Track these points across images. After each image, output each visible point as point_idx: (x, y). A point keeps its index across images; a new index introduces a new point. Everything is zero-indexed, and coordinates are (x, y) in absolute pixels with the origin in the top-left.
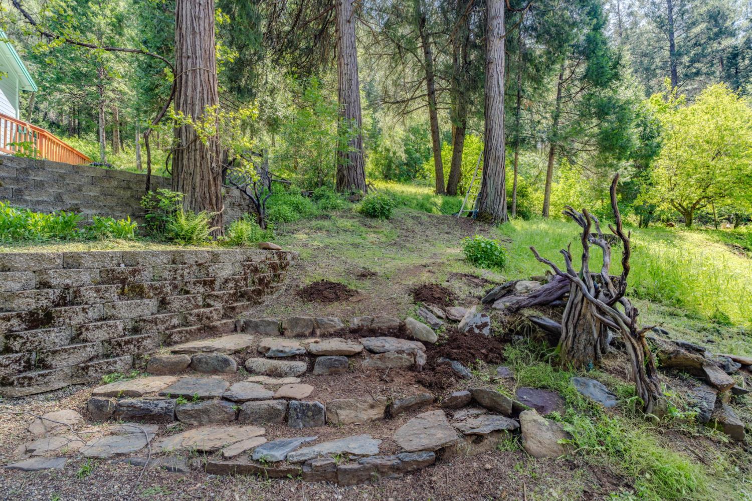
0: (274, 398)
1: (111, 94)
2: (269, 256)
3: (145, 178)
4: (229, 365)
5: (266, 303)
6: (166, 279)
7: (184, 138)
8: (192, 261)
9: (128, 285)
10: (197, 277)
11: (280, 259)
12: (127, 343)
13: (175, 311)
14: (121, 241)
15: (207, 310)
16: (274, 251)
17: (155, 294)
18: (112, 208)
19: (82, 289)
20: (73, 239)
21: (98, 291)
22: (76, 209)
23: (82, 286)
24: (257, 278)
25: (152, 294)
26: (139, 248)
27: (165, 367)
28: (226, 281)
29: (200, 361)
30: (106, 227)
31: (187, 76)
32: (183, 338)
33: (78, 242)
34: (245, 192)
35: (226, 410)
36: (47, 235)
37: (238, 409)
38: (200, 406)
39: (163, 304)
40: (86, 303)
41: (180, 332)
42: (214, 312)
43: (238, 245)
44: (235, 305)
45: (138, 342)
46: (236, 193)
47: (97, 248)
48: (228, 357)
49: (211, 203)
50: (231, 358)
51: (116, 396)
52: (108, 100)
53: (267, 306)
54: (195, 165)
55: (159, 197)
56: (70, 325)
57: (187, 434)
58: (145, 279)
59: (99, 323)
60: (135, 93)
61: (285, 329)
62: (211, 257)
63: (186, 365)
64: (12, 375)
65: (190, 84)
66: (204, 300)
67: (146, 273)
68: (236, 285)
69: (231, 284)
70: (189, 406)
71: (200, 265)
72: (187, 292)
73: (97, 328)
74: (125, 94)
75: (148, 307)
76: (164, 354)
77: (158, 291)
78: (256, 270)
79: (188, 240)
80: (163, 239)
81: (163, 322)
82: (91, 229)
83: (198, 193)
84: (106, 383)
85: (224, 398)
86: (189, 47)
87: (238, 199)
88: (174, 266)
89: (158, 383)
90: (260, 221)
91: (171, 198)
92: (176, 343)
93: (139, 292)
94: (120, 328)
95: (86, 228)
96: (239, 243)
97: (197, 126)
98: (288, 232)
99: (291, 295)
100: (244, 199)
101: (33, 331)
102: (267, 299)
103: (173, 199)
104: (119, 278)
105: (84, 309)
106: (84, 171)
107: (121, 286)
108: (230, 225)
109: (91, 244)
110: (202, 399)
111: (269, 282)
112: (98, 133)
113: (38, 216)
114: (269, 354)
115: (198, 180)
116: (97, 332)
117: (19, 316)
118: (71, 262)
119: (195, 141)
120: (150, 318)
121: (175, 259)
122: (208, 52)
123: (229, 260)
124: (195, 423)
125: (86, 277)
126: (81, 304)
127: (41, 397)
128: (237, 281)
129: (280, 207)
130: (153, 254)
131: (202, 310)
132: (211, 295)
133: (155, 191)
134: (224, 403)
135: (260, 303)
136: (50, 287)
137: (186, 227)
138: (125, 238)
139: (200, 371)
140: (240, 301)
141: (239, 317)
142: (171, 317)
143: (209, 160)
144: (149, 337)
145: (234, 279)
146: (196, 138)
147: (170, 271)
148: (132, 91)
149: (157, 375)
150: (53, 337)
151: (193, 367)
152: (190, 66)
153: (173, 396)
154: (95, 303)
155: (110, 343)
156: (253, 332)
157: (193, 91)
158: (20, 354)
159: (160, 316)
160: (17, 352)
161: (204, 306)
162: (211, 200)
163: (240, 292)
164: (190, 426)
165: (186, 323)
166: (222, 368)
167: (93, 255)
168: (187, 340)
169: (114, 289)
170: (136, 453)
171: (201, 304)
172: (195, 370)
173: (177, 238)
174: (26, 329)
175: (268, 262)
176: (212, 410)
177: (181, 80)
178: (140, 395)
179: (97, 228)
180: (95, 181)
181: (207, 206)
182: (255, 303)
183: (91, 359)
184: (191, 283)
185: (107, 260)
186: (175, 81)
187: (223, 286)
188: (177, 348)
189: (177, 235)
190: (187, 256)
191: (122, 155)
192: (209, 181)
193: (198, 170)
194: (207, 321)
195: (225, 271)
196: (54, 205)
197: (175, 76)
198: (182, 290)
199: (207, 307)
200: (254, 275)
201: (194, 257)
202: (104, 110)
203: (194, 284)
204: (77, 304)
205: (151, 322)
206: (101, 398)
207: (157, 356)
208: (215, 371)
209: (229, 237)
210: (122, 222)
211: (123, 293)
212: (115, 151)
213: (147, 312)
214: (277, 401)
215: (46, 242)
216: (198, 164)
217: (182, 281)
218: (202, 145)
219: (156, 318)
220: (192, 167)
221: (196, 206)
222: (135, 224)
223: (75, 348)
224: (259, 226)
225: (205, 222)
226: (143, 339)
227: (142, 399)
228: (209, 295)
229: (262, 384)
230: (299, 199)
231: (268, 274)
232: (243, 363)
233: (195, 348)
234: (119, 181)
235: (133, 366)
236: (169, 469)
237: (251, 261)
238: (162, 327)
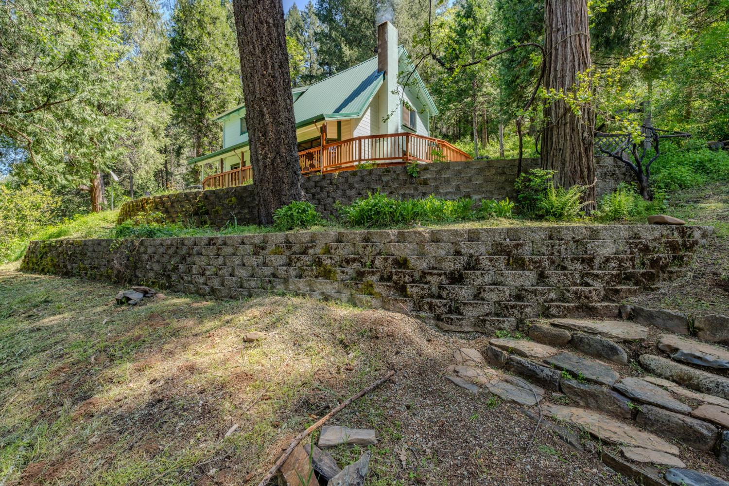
0: (690, 415)
1: (481, 99)
2: (665, 233)
3: (517, 163)
4: (618, 354)
5: (662, 291)
6: (544, 254)
7: (553, 115)
8: (569, 238)
9: (513, 257)
10: (574, 254)
11: (683, 237)
12: (513, 307)
13: (552, 286)
14: (502, 219)
15: (585, 289)
16: (674, 227)
17: (534, 268)
18: (491, 192)
19: (481, 258)
20: (469, 220)
21: (491, 260)
22: (468, 196)
23: (480, 255)
24: (648, 259)
25: (532, 267)
26: (517, 224)
27: (546, 337)
28: (608, 260)
29: (581, 340)
30: (491, 208)
31: (557, 50)
32: (561, 313)
33: (473, 221)
34: (621, 159)
35: (619, 403)
36: (454, 216)
37: (635, 408)
38: (586, 387)
39: (542, 277)
40: (483, 270)
41: (558, 307)
42: (594, 292)
43: (615, 219)
44: (619, 287)
45: (521, 309)
46: (608, 161)
47: (486, 225)
48: (616, 345)
49: (582, 177)
50: (620, 347)
51: (507, 351)
52: (479, 105)
53: (664, 294)
54: (565, 140)
55: (531, 177)
56: (473, 285)
57: (574, 410)
58: (526, 252)
59: (493, 287)
60: (498, 90)
61: (700, 329)
62: (589, 233)
63: (566, 341)
64: (442, 314)
65: (560, 57)
66: (582, 278)
67: (526, 247)
68: (620, 266)
69: (613, 264)
70: (574, 383)
71: (577, 241)
72: (564, 268)
73: (491, 290)
74: (491, 95)
75: (528, 278)
76: (544, 324)
77: (537, 264)
78: (646, 249)
79: (559, 216)
80: (534, 216)
81: (542, 295)
82: (480, 211)
83: (567, 169)
84: (498, 337)
85: (614, 389)
86: (559, 19)
87: (611, 168)
88: (551, 241)
89: (540, 350)
90: (641, 191)
91: (542, 176)
92: (554, 316)
93: (520, 264)
94: (507, 293)
95: (476, 210)
96: (616, 216)
97: (569, 98)
98: (688, 202)
99: (705, 285)
100: (619, 167)
101: (453, 286)
102: (663, 287)
103: (545, 177)
104: (505, 251)
105: (482, 274)
106: (473, 165)
107: (507, 257)
108: (602, 198)
109: (482, 222)
110: (589, 381)
111: (666, 265)
112: (472, 134)
113: (449, 203)
114: (676, 355)
115: (568, 155)
116: (491, 294)
117: (445, 274)
118: (473, 237)
119: (565, 114)
120: (531, 288)
121: (551, 235)
122: (579, 14)
123: (611, 237)
124: (582, 403)
125: (483, 249)
126: (480, 269)
127: (458, 335)
128: (621, 261)
129: (673, 170)
130: (532, 230)
131: (580, 288)
132: (590, 273)
133: (526, 172)
134: (616, 395)
135: (653, 290)
136: (461, 255)
137: (556, 204)
138: (505, 217)
139: (582, 351)
140: (624, 284)
141: (624, 302)
142: (549, 291)
143: (580, 131)
144: (530, 305)
145: (617, 259)
146: (567, 110)
147: (548, 246)
148: (496, 90)
149: (538, 342)
150: (464, 293)
151: (574, 344)
152: (559, 38)
153: (558, 368)
154: (489, 270)
155: (500, 305)
156: (645, 323)
157: (563, 64)
158: (446, 301)
159: (540, 288)
160: (444, 299)
161: (581, 285)
162: (582, 172)
163: (625, 273)
164: (576, 404)
165: (563, 299)
166: (607, 354)
167: (487, 231)
168: (565, 316)
169: (502, 259)
170: (529, 407)
171: (578, 281)
172: (576, 348)
173: (547, 215)
174: (449, 284)
175: (664, 240)
176: (601, 397)
177: (551, 57)
178: (527, 357)
179: (485, 210)
180: (480, 171)
181: (577, 180)
182: (645, 289)
183: (487, 315)
184: (569, 259)
185: (497, 235)
186: (545, 61)
187: (603, 265)
188: (557, 321)
189: (548, 212)
190: (563, 233)
191: (488, 148)
192: (580, 153)
193: (568, 144)
194: (586, 301)
195: (607, 249)
196: (455, 194)
197: (544, 55)
198: (559, 265)
199: (585, 286)
200: (644, 255)
201: (571, 233)
202: (477, 114)
203: (572, 260)
204: (478, 270)
205: (532, 292)
206: (496, 349)
207: (538, 325)
208: (598, 355)
209: (602, 212)
210: (503, 203)
211: (508, 264)
212: (484, 146)
213: (528, 283)
214: (700, 422)
215: (454, 222)
216: (568, 138)
217: (559, 256)
218: (573, 116)
219: (536, 289)
220: (561, 142)
221: (566, 182)
222: (512, 204)
223: (477, 304)
224: (640, 197)
225: (577, 197)
226: (526, 306)
227: (529, 360)
228: (587, 274)
229: (667, 390)
230: (705, 154)
231: (665, 255)
232: (636, 356)
233: (575, 326)
234: (497, 168)
235: (517, 328)
236: (561, 438)
237: (640, 238)
238: (541, 299)
